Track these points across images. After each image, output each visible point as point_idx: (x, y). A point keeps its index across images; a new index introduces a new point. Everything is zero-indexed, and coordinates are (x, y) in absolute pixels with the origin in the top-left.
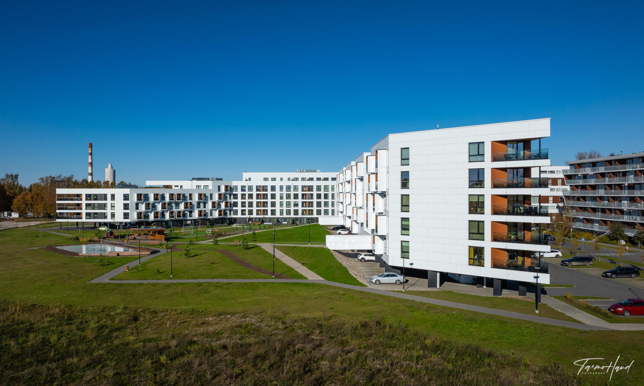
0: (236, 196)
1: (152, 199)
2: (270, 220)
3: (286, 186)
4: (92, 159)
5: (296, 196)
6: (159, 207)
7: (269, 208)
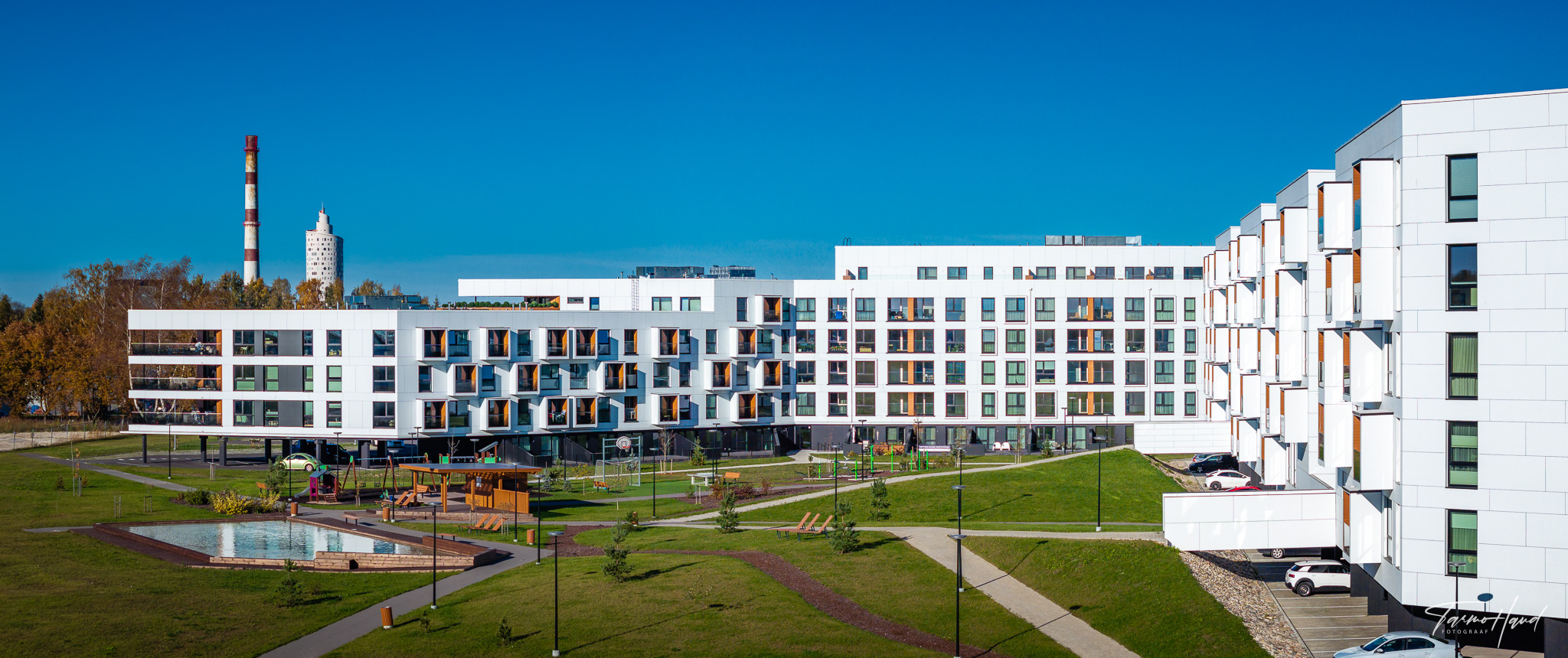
0: (806, 340)
1: (480, 352)
2: (943, 434)
3: (1007, 299)
4: (256, 196)
5: (1045, 342)
6: (509, 383)
7: (940, 389)
